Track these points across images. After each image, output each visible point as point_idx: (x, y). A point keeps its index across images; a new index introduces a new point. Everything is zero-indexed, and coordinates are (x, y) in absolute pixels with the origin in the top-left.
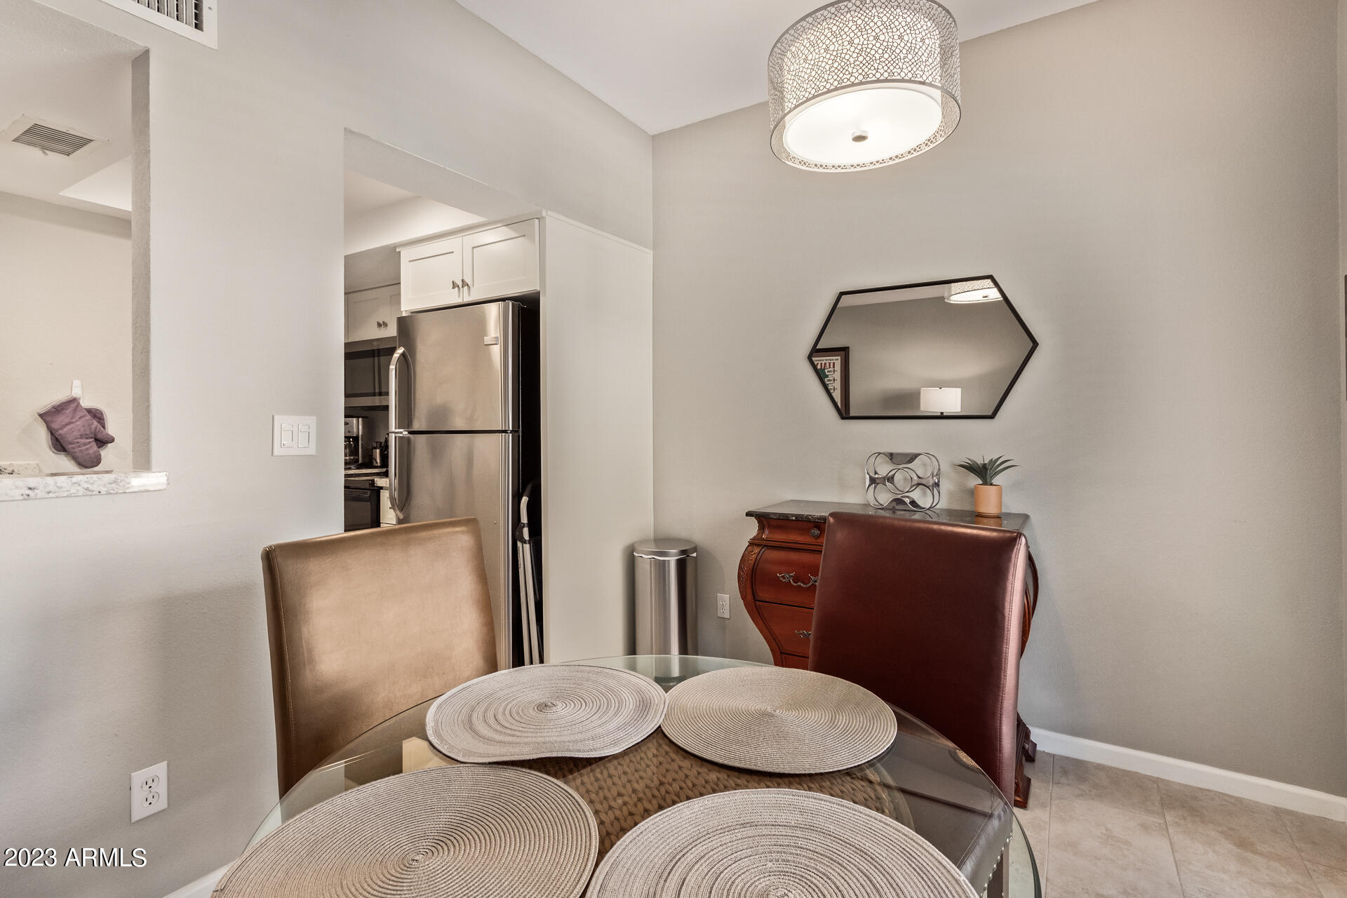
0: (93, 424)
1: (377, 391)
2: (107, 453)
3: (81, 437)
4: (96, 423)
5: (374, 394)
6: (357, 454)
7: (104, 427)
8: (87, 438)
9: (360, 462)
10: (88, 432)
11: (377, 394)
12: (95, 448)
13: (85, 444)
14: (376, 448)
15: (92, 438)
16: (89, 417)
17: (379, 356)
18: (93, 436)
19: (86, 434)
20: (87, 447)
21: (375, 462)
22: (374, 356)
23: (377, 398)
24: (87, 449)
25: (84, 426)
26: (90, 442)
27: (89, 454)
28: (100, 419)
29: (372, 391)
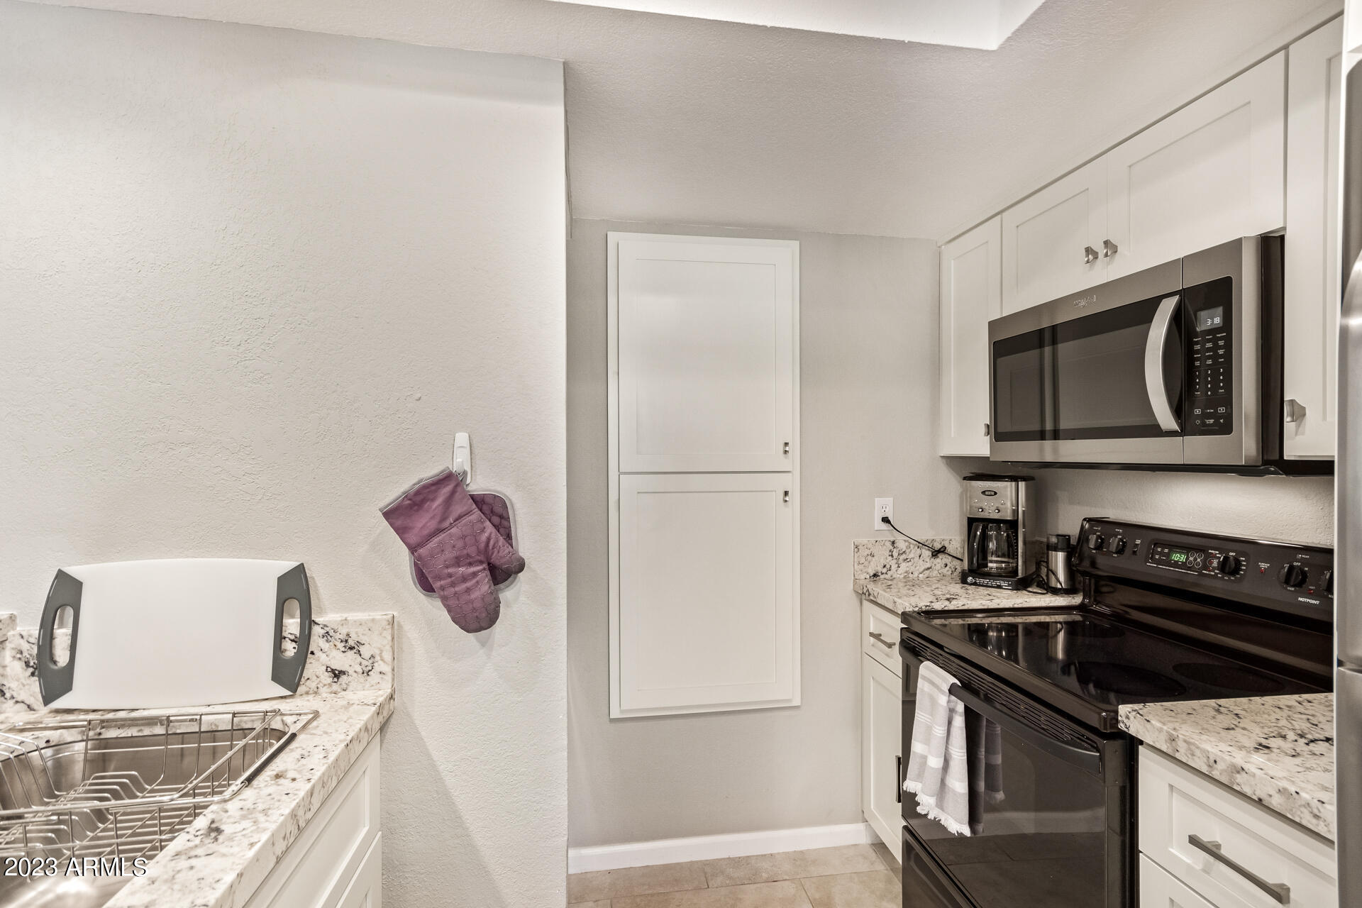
0: (483, 530)
1: (1049, 426)
2: (514, 597)
3: (458, 562)
4: (490, 528)
5: (1042, 436)
6: (1015, 556)
7: (508, 537)
8: (470, 564)
9: (1020, 575)
10: (472, 551)
11: (1048, 435)
12: (485, 586)
13: (464, 579)
14: (1056, 549)
15: (481, 562)
16: (477, 514)
17: (1054, 342)
18: (481, 558)
19: (468, 556)
20: (469, 584)
21: (1053, 579)
22: (1041, 345)
23: (1048, 444)
24: (468, 590)
25: (464, 537)
26: (475, 574)
27: (472, 602)
28: (501, 517)
29: (1037, 427)
